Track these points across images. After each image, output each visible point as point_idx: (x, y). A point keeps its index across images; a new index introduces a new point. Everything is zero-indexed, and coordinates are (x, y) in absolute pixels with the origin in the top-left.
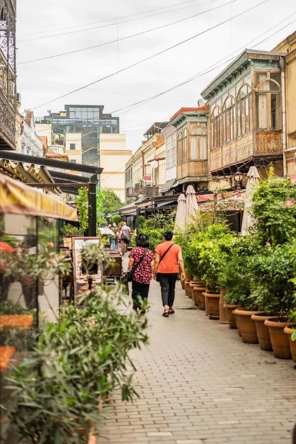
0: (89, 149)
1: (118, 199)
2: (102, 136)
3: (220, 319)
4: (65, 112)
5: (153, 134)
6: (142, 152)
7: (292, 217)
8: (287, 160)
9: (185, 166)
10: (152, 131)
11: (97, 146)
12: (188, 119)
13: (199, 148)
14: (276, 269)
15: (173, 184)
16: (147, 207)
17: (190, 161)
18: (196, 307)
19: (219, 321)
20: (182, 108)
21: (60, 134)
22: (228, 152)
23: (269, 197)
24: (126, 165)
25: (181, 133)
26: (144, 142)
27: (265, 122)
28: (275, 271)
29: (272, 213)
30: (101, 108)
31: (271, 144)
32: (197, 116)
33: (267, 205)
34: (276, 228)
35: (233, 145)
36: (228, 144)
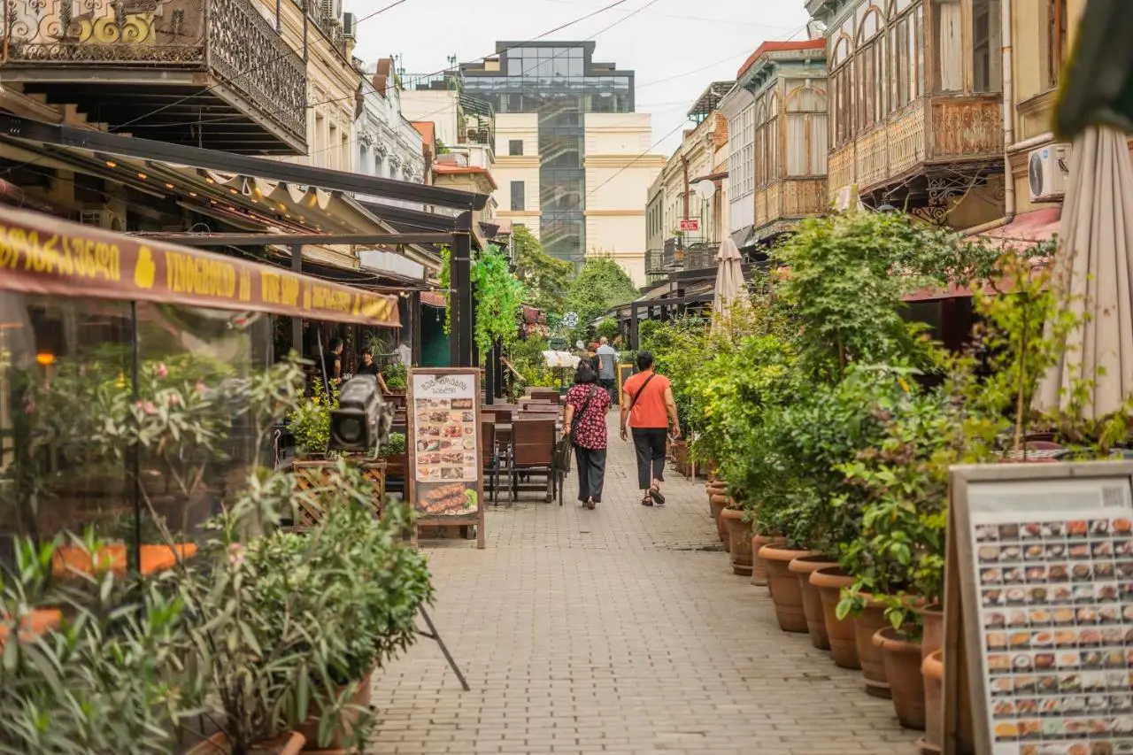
0: (557, 155)
1: (628, 280)
2: (592, 120)
3: (754, 572)
4: (496, 60)
5: (710, 112)
6: (683, 158)
7: (889, 311)
8: (1015, 171)
9: (774, 193)
10: (706, 105)
11: (577, 146)
12: (782, 73)
13: (809, 145)
14: (820, 440)
15: (746, 240)
16: (664, 296)
17: (785, 178)
18: (720, 544)
19: (751, 579)
20: (765, 43)
21: (482, 117)
22: (869, 154)
23: (832, 261)
24: (649, 191)
25: (765, 108)
26: (689, 134)
27: (956, 73)
28: (819, 445)
29: (836, 300)
30: (588, 47)
31: (971, 130)
32: (802, 62)
33: (828, 279)
34: (847, 338)
35: (882, 134)
36: (869, 134)
